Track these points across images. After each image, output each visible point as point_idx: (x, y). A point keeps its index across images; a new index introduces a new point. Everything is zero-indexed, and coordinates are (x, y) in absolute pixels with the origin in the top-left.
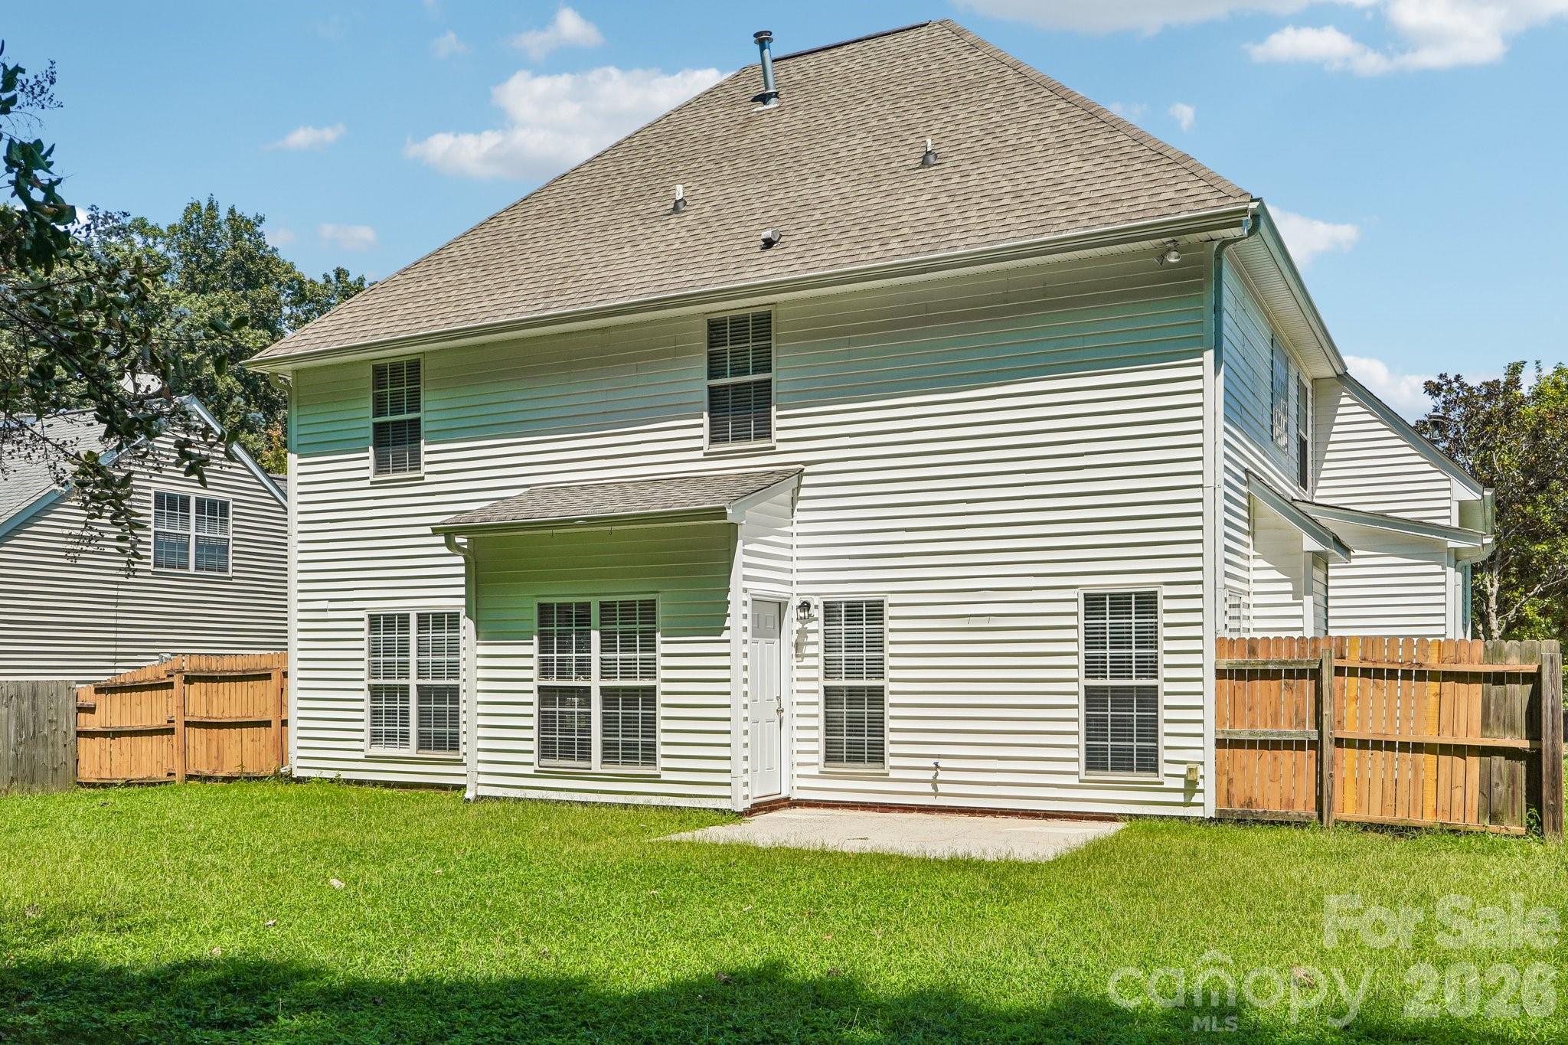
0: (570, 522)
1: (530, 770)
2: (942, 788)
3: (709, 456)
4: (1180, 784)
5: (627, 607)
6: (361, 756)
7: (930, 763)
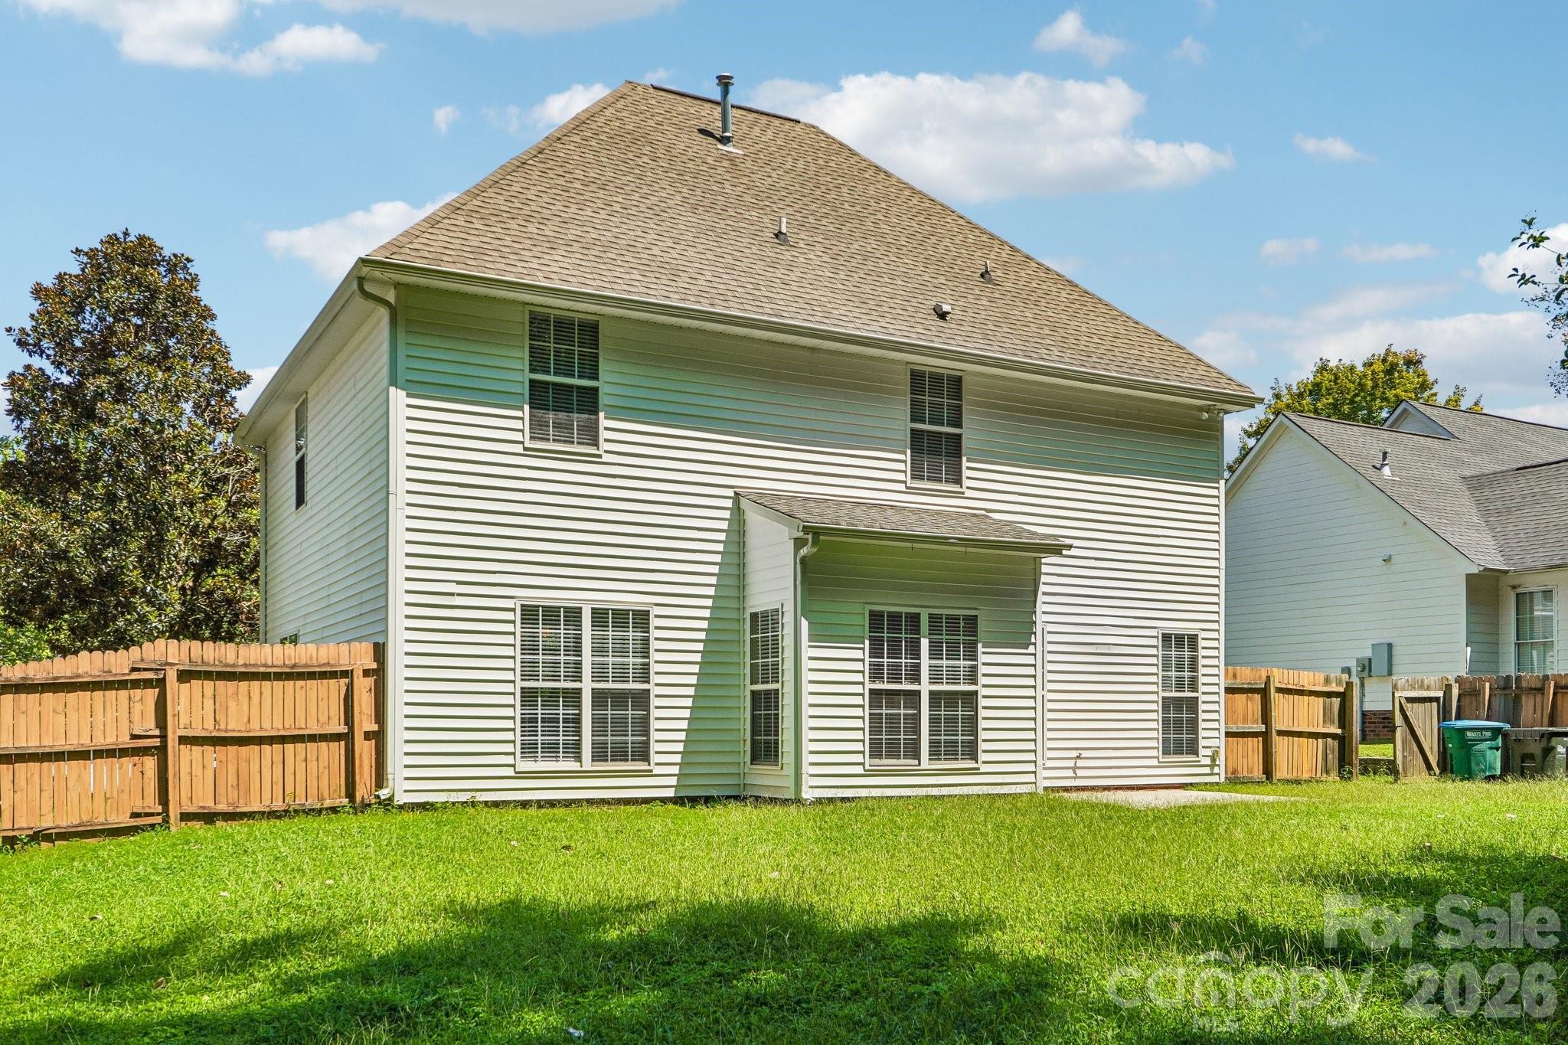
0: (943, 540)
1: (859, 770)
3: (910, 490)
4: (1208, 761)
5: (953, 620)
6: (510, 772)
7: (1075, 754)
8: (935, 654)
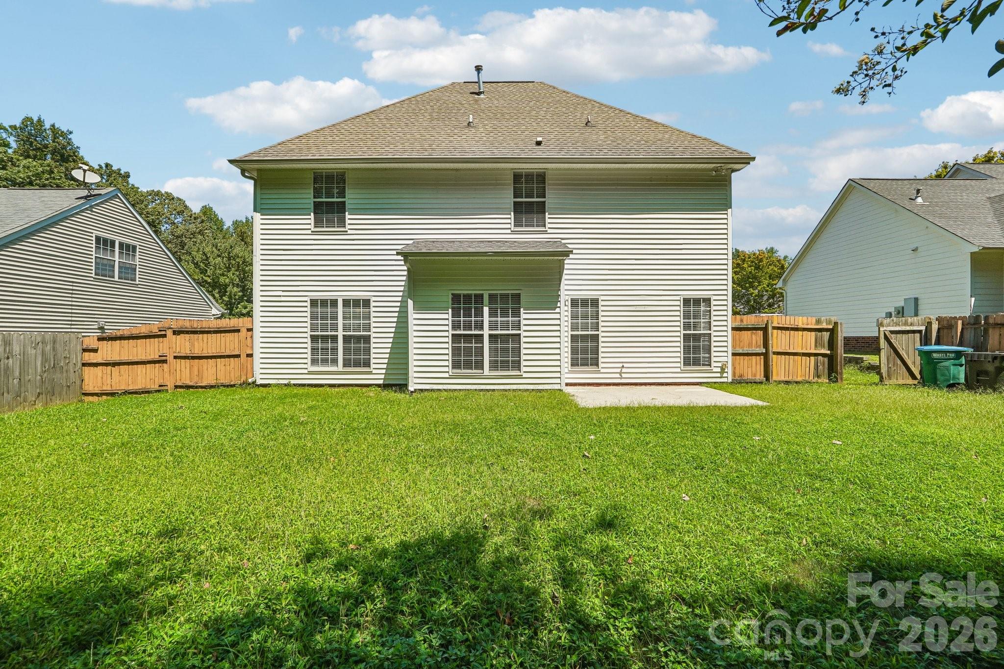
0: (485, 254)
1: (447, 375)
2: (624, 375)
3: (513, 232)
4: (719, 370)
5: (505, 297)
6: (306, 371)
7: (620, 365)
8: (492, 314)
